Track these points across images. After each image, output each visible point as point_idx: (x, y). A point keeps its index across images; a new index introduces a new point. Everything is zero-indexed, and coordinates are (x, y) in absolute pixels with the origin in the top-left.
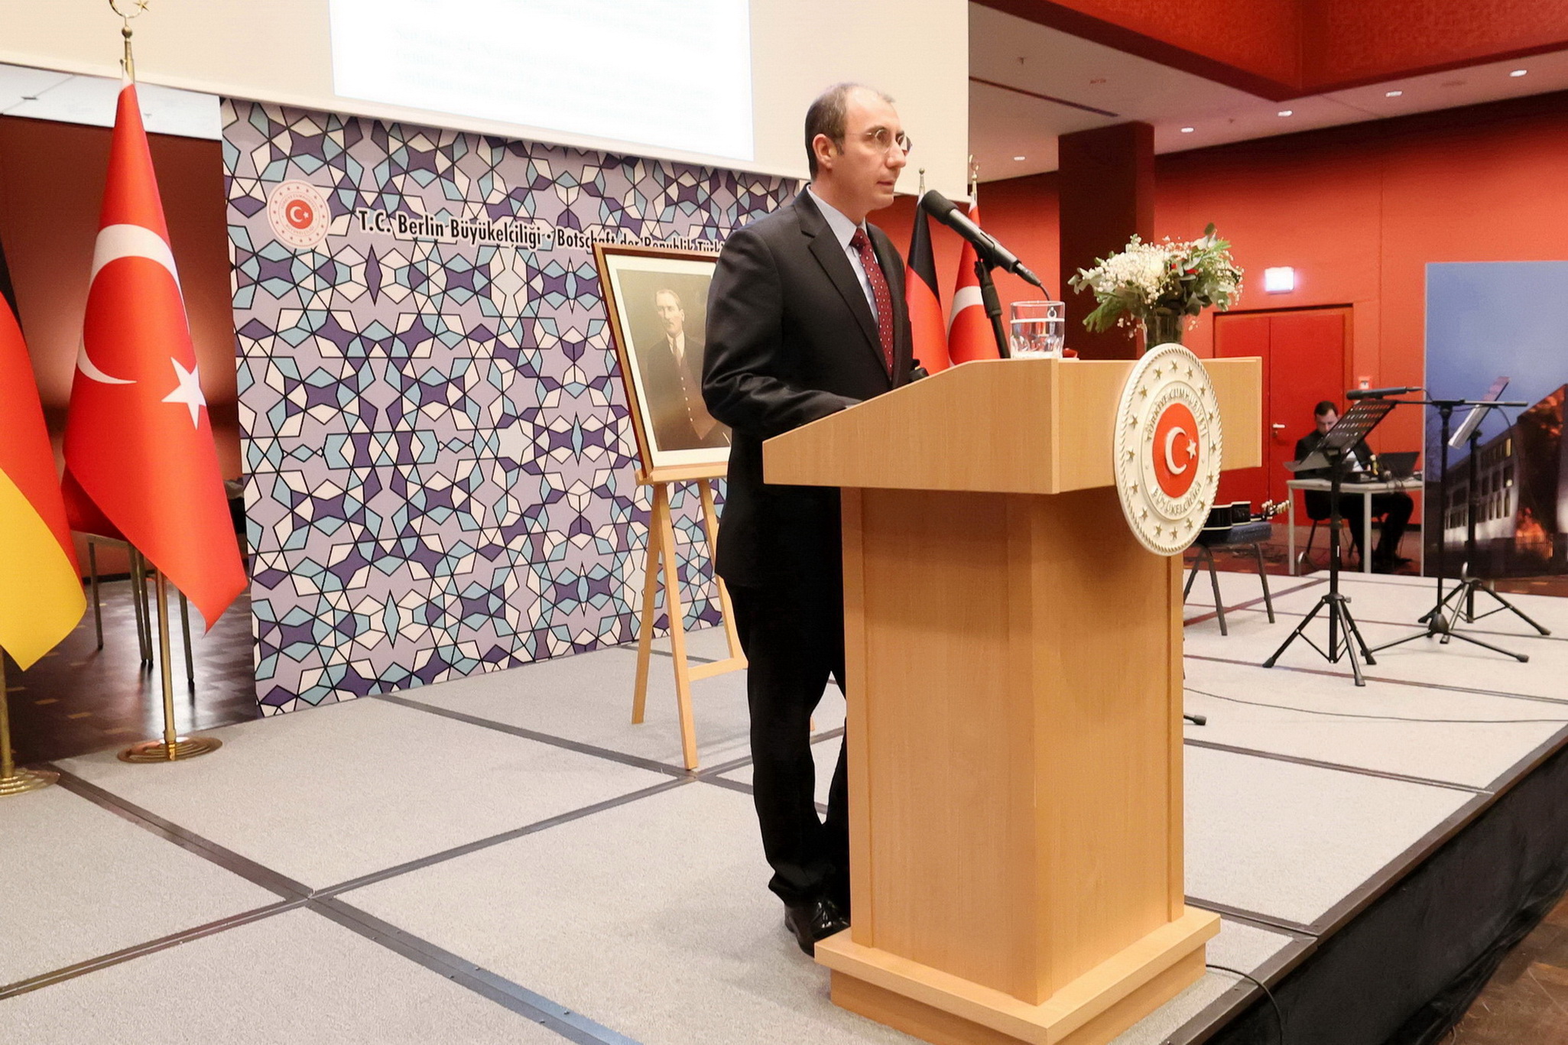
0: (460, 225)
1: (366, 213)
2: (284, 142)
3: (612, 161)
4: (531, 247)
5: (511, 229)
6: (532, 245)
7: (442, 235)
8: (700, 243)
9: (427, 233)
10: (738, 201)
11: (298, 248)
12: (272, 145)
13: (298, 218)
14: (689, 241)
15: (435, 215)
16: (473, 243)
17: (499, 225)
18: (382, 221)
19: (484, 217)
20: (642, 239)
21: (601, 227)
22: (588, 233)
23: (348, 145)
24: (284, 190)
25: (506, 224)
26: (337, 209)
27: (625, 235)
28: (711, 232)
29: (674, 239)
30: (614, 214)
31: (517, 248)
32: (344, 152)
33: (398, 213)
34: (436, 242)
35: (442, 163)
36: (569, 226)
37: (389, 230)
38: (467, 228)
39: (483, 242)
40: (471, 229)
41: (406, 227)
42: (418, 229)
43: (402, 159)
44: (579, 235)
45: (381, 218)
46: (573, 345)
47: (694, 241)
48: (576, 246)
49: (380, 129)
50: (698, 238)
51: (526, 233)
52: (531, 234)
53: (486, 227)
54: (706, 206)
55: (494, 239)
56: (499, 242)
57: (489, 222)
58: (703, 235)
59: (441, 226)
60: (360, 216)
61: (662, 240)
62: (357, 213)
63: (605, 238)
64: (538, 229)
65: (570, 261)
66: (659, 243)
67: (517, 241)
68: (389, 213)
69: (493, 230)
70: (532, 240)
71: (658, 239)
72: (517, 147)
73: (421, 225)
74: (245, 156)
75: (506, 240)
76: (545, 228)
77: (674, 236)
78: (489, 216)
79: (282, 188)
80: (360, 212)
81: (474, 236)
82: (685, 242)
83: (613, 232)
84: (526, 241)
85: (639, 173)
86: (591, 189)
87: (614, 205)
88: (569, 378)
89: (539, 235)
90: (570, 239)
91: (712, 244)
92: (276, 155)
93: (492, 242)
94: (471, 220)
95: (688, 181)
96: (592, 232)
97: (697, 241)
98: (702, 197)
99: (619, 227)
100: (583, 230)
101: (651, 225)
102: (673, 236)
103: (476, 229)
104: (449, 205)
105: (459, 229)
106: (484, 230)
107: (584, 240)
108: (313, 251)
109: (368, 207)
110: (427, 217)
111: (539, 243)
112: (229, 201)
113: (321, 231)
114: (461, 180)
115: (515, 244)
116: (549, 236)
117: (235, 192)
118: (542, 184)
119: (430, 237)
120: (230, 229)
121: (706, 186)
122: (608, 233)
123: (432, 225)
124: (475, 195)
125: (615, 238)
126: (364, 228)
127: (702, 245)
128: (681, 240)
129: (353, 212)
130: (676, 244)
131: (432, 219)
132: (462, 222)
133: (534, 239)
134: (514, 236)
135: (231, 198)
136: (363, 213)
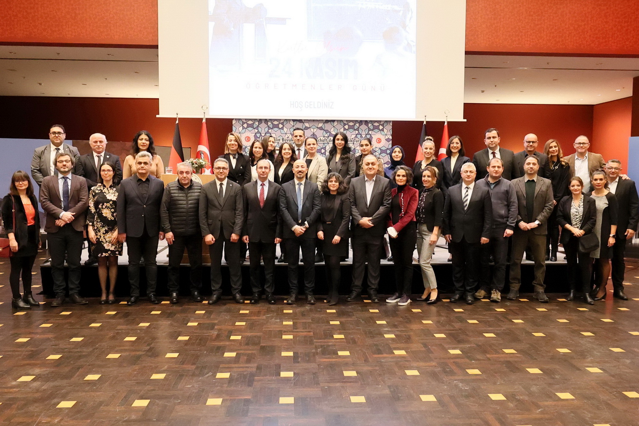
2: (245, 125)
3: (327, 121)
8: (355, 139)
10: (368, 128)
11: (247, 146)
12: (243, 126)
13: (247, 140)
19: (291, 137)
21: (323, 137)
22: (319, 139)
23: (259, 124)
24: (245, 135)
28: (359, 136)
30: (327, 134)
32: (258, 126)
34: (278, 143)
35: (281, 126)
43: (271, 126)
47: (353, 139)
49: (266, 121)
54: (358, 129)
58: (356, 137)
59: (280, 139)
72: (300, 121)
74: (237, 129)
79: (244, 134)
83: (327, 138)
85: (336, 123)
86: (321, 128)
87: (327, 131)
92: (243, 128)
94: (287, 138)
95: (351, 124)
98: (356, 127)
104: (282, 135)
113: (252, 142)
114: (285, 129)
118: (307, 128)
119: (277, 142)
121: (358, 125)
122: (325, 138)
124: (289, 132)
129: (259, 138)
132: (285, 138)
136: (261, 138)
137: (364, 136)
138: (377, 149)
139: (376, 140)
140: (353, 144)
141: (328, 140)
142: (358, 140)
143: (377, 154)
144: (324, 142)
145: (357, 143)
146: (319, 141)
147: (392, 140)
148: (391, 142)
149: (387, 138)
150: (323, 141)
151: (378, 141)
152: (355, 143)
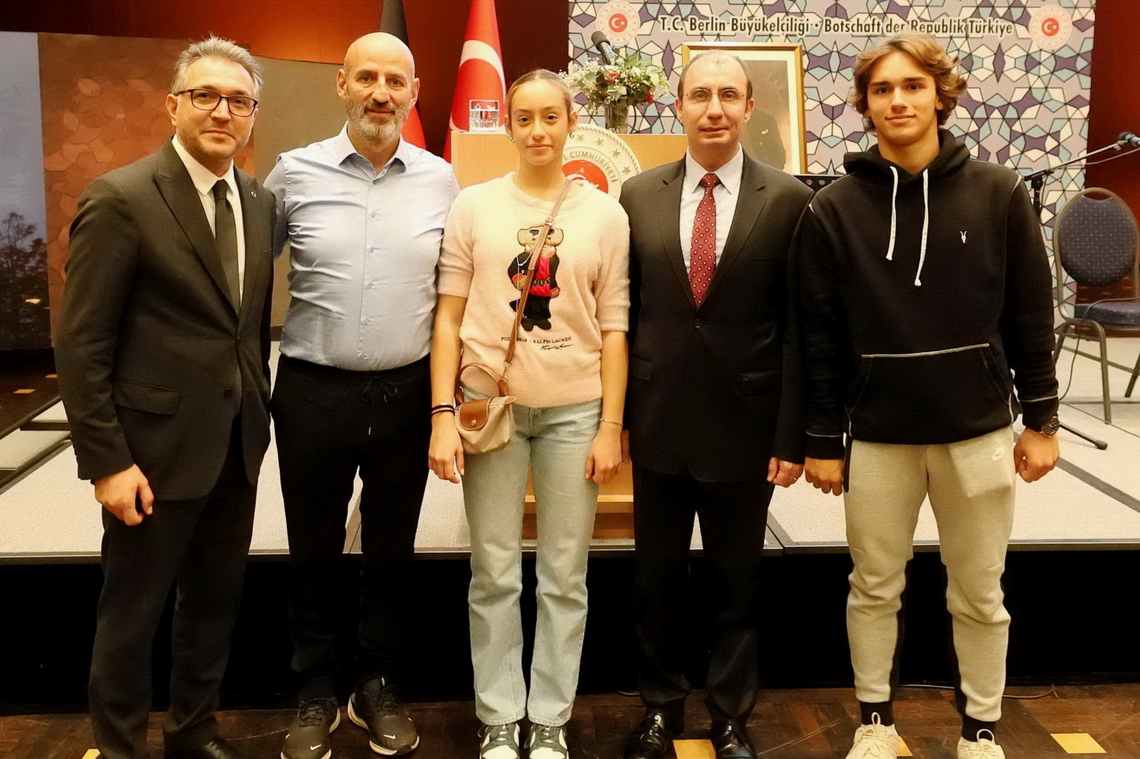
0: (739, 22)
1: (665, 18)
4: (800, 34)
5: (783, 22)
6: (801, 33)
7: (724, 30)
8: (972, 22)
9: (712, 30)
11: (616, 45)
13: (617, 25)
14: (959, 21)
15: (720, 16)
16: (749, 34)
17: (773, 19)
18: (678, 23)
19: (760, 14)
20: (908, 23)
21: (868, 15)
22: (854, 21)
24: (609, 8)
25: (778, 19)
26: (645, 16)
27: (891, 20)
28: (985, 11)
29: (943, 20)
30: (881, 3)
31: (787, 36)
33: (690, 17)
34: (719, 36)
36: (836, 16)
37: (682, 29)
38: (745, 24)
39: (758, 33)
40: (748, 24)
41: (695, 26)
42: (705, 27)
44: (845, 22)
45: (677, 21)
46: (833, 107)
47: (964, 20)
48: (842, 31)
50: (971, 17)
51: (796, 25)
52: (800, 25)
53: (761, 22)
55: (767, 30)
56: (771, 32)
57: (764, 19)
58: (976, 14)
59: (724, 24)
60: (661, 21)
61: (931, 21)
62: (659, 19)
63: (871, 23)
64: (807, 20)
65: (835, 43)
66: (926, 24)
67: (787, 30)
68: (683, 17)
69: (767, 24)
70: (801, 28)
71: (926, 21)
73: (707, 24)
75: (778, 30)
76: (813, 19)
77: (944, 17)
78: (764, 14)
79: (607, 7)
80: (662, 18)
81: (750, 29)
82: (955, 21)
83: (879, 18)
84: (795, 30)
88: (827, 132)
89: (807, 25)
90: (836, 26)
91: (985, 21)
93: (765, 32)
94: (748, 18)
96: (858, 20)
97: (968, 20)
99: (885, 14)
100: (849, 18)
101: (919, 10)
102: (941, 18)
103: (752, 24)
104: (732, 9)
105: (739, 25)
106: (759, 24)
107: (850, 27)
108: (626, 47)
109: (668, 14)
110: (712, 18)
111: (807, 30)
112: (571, 18)
113: (632, 33)
115: (786, 33)
116: (817, 25)
117: (576, 12)
119: (714, 32)
120: (570, 36)
122: (874, 20)
123: (716, 24)
125: (881, 23)
126: (663, 29)
127: (974, 24)
128: (951, 21)
129: (656, 19)
130: (945, 24)
131: (716, 19)
132: (741, 20)
133: (802, 28)
134: (785, 27)
135: (572, 16)
136: (664, 19)
137: (1001, 11)
138: (1044, 56)
139: (1040, 24)
140: (967, 37)
141: (883, 25)
142: (983, 24)
143: (1043, 71)
144: (871, 33)
145: (981, 34)
146: (855, 28)
147: (1097, 24)
148: (1091, 32)
149: (1077, 17)
150: (867, 28)
151: (1049, 27)
152: (971, 35)
